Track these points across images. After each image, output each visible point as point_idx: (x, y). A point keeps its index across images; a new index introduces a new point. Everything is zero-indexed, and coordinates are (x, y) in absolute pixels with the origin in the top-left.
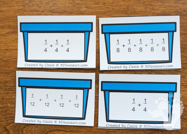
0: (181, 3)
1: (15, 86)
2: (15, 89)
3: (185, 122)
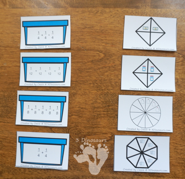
0: (81, 42)
3: (80, 118)
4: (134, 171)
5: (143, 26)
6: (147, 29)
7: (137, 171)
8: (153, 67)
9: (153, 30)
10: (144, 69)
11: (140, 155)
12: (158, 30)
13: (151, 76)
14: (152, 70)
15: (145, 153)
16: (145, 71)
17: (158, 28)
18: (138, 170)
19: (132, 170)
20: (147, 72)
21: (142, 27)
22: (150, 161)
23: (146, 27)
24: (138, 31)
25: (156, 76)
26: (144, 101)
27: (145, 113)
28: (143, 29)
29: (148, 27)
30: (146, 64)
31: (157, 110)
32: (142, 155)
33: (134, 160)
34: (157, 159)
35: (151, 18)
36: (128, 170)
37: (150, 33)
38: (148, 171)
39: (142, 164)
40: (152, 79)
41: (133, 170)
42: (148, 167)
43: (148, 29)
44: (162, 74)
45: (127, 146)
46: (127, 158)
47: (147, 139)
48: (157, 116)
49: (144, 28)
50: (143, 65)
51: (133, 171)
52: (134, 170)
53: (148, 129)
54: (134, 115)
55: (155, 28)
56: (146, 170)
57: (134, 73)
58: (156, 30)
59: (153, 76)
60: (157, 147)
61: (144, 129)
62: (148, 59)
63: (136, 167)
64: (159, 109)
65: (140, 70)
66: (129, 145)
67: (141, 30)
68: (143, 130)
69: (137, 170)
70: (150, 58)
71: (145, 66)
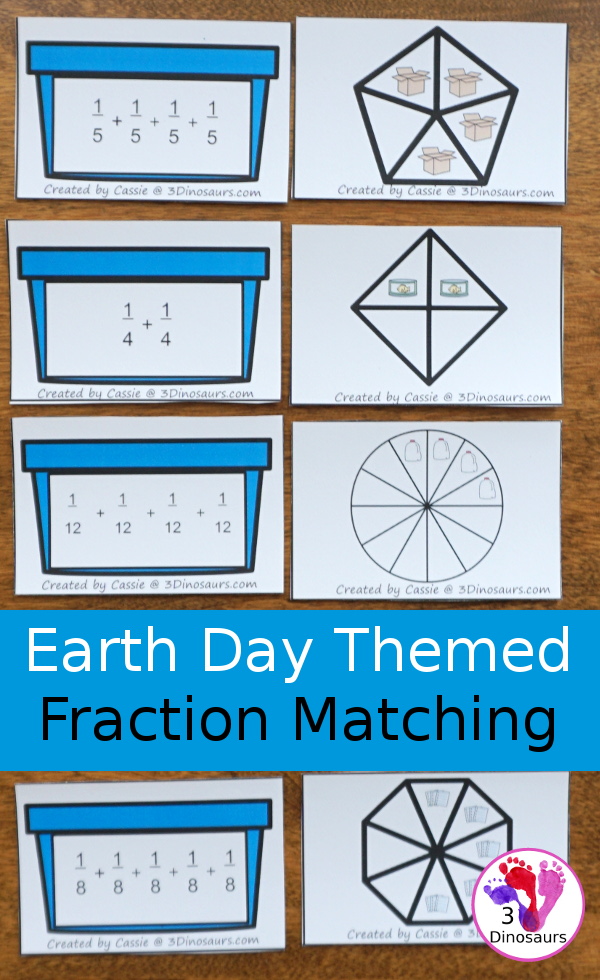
1: (12, 471)
2: (12, 479)
4: (402, 940)
5: (391, 277)
6: (412, 290)
7: (413, 940)
9: (442, 294)
11: (427, 862)
12: (466, 294)
15: (450, 852)
17: (466, 282)
18: (421, 934)
19: (390, 934)
21: (386, 282)
23: (403, 283)
24: (364, 303)
27: (427, 506)
28: (391, 293)
29: (415, 282)
31: (487, 491)
32: (437, 863)
33: (400, 889)
35: (430, 235)
37: (424, 313)
38: (464, 935)
41: (394, 935)
42: (466, 921)
43: (415, 294)
45: (367, 823)
46: (367, 880)
47: (460, 786)
48: (487, 521)
49: (395, 288)
51: (395, 940)
52: (400, 934)
55: (454, 283)
58: (456, 294)
60: (507, 821)
61: (420, 585)
63: (408, 921)
64: (493, 489)
67: (378, 297)
68: (417, 591)
69: (415, 935)
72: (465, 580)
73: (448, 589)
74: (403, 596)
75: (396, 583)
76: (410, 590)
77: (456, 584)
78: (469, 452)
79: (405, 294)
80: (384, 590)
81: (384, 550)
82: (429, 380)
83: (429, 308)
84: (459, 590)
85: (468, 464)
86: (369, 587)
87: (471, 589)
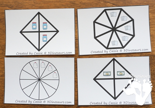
5: (104, 71)
8: (46, 23)
9: (117, 75)
10: (34, 27)
11: (111, 32)
12: (124, 75)
13: (43, 35)
14: (45, 27)
16: (35, 29)
17: (124, 72)
18: (111, 51)
19: (102, 52)
20: (38, 30)
22: (125, 39)
23: (107, 72)
24: (97, 78)
25: (50, 35)
26: (37, 65)
27: (39, 80)
29: (110, 72)
30: (36, 20)
31: (55, 76)
32: (114, 32)
33: (105, 39)
34: (133, 36)
36: (97, 52)
38: (123, 51)
39: (115, 43)
40: (45, 39)
41: (104, 52)
42: (123, 47)
43: (110, 75)
44: (57, 31)
45: (95, 22)
46: (95, 38)
48: (54, 84)
49: (105, 74)
50: (33, 21)
53: (43, 101)
54: (24, 84)
55: (121, 72)
56: (121, 51)
57: (21, 32)
58: (121, 75)
59: (46, 35)
60: (132, 20)
61: (37, 100)
62: (39, 13)
63: (107, 48)
65: (29, 28)
66: (97, 21)
68: (36, 102)
69: (109, 52)
70: (41, 11)
71: (36, 23)
72: (49, 99)
73: (44, 102)
74: (32, 103)
75: (31, 100)
76: (34, 102)
77: (46, 100)
78: (50, 66)
79: (108, 75)
80: (28, 101)
81: (28, 91)
82: (115, 98)
83: (114, 79)
84: (47, 102)
85: (50, 69)
86: (24, 101)
87: (50, 102)
